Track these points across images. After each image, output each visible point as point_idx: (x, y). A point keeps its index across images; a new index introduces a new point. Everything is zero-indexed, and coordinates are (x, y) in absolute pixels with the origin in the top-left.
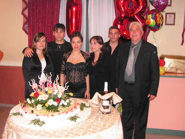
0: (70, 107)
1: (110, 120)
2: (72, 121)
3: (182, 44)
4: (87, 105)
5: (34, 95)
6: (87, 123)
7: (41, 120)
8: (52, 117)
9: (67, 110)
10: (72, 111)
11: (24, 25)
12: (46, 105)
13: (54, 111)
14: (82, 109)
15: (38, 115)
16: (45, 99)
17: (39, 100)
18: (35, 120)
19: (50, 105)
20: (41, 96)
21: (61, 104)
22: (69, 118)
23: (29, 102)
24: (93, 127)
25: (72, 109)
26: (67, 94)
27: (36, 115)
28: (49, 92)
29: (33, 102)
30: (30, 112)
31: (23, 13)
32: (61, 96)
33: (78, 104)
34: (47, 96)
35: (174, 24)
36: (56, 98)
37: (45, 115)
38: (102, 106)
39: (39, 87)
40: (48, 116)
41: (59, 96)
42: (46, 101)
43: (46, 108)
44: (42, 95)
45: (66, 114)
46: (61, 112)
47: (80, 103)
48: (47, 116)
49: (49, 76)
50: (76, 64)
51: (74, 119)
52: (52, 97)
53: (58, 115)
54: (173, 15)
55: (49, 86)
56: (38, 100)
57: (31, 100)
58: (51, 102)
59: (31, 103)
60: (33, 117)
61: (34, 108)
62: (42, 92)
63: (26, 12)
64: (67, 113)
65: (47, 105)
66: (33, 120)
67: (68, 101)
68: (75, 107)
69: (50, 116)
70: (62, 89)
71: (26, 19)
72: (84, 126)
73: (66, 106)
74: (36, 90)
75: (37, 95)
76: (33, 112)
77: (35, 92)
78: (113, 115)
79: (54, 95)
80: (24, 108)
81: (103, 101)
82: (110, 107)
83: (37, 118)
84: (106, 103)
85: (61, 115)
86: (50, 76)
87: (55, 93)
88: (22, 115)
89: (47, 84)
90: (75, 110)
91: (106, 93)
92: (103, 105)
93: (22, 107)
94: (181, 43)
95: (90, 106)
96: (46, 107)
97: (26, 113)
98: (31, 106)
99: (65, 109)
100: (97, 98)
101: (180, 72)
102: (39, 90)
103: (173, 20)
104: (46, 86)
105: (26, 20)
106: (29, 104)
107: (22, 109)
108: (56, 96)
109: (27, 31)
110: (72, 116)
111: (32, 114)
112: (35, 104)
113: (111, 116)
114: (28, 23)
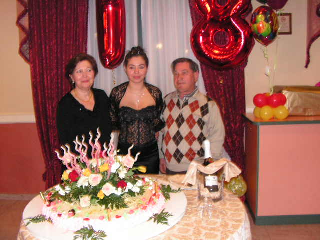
0: (147, 195)
1: (230, 213)
2: (160, 224)
3: (307, 67)
4: (174, 187)
5: (70, 177)
6: (187, 225)
7: (96, 229)
8: (118, 219)
9: (143, 203)
11: (22, 45)
12: (99, 196)
13: (118, 207)
14: (167, 197)
15: (87, 219)
16: (94, 184)
17: (82, 187)
18: (82, 229)
19: (108, 195)
20: (86, 178)
22: (151, 219)
23: (62, 193)
24: (204, 232)
25: (151, 200)
27: (85, 220)
28: (102, 169)
29: (68, 192)
31: (18, 23)
32: (126, 174)
34: (99, 178)
35: (290, 33)
36: (116, 179)
37: (102, 218)
38: (206, 187)
40: (109, 220)
41: (122, 175)
43: (98, 202)
44: (87, 176)
45: (144, 211)
50: (140, 111)
51: (161, 218)
52: (109, 178)
53: (129, 215)
54: (288, 18)
56: (79, 186)
57: (64, 189)
58: (109, 190)
60: (78, 223)
61: (73, 204)
62: (86, 169)
63: (26, 22)
64: (145, 208)
65: (101, 196)
66: (80, 229)
69: (114, 219)
70: (129, 161)
71: (26, 33)
72: (187, 233)
73: (138, 194)
74: (72, 166)
75: (75, 177)
76: (73, 211)
77: (69, 171)
78: (229, 203)
79: (111, 174)
80: (52, 207)
81: (207, 178)
82: (220, 190)
83: (86, 224)
84: (211, 181)
87: (113, 171)
88: (50, 220)
90: (158, 200)
91: (210, 161)
92: (207, 185)
93: (48, 203)
94: (305, 64)
95: (179, 190)
96: (98, 199)
97: (60, 215)
98: (65, 200)
99: (138, 200)
100: (195, 174)
101: (310, 115)
102: (78, 166)
103: (288, 25)
104: (90, 158)
105: (25, 36)
106: (62, 197)
107: (49, 208)
108: (116, 175)
109: (28, 56)
110: (155, 214)
111: (74, 217)
112: (73, 196)
113: (225, 204)
114: (28, 42)
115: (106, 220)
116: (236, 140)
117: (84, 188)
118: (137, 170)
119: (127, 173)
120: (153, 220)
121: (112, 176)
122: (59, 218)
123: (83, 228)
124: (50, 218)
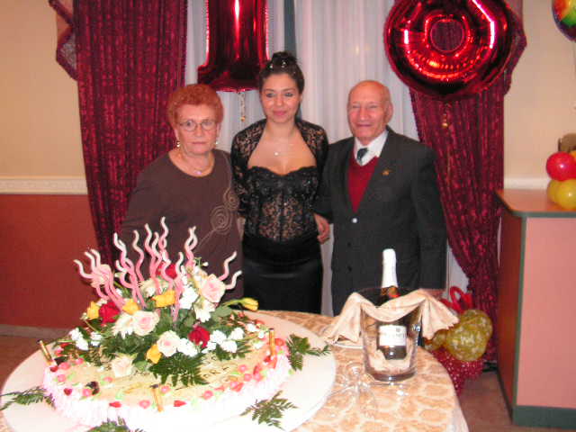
0: (250, 360)
1: (420, 407)
2: (264, 423)
4: (316, 342)
5: (100, 313)
7: (131, 426)
8: (177, 409)
9: (239, 376)
10: (260, 379)
11: (61, 43)
12: (149, 355)
13: (185, 381)
14: (296, 364)
15: (116, 405)
16: (142, 332)
17: (119, 335)
18: (104, 425)
19: (168, 354)
20: (130, 317)
21: (211, 346)
22: (248, 410)
23: (82, 344)
25: (256, 370)
26: (235, 302)
27: (111, 405)
28: (161, 301)
29: (95, 344)
30: (84, 392)
32: (211, 313)
33: (280, 343)
34: (154, 319)
36: (189, 323)
37: (144, 404)
38: (379, 347)
39: (117, 280)
40: (160, 409)
41: (203, 315)
42: (150, 340)
43: (151, 369)
44: (131, 314)
45: (235, 393)
46: (213, 383)
47: (288, 335)
48: (156, 408)
49: (157, 234)
51: (268, 411)
52: (175, 319)
53: (202, 400)
55: (158, 273)
56: (115, 333)
57: (86, 336)
58: (171, 344)
59: (90, 346)
60: (97, 411)
61: (102, 368)
62: (132, 300)
64: (238, 387)
65: (153, 355)
66: (99, 424)
67: (238, 334)
68: (268, 359)
69: (169, 407)
70: (213, 288)
71: (68, 21)
73: (234, 355)
74: (108, 291)
75: (111, 313)
76: (94, 385)
77: (103, 301)
78: (425, 384)
79: (181, 311)
80: (60, 372)
82: (409, 353)
83: (113, 415)
84: (393, 336)
85: (213, 398)
86: (161, 232)
87: (185, 304)
88: (50, 400)
89: (153, 268)
90: (272, 370)
91: (390, 293)
92: (382, 343)
93: (54, 364)
95: (325, 349)
96: (149, 361)
97: (68, 392)
98: (88, 360)
99: (231, 368)
100: (358, 318)
102: (119, 292)
104: (147, 277)
105: (66, 26)
106: (81, 352)
107: (53, 374)
108: (190, 313)
109: (74, 65)
110: (259, 401)
111: (92, 397)
112: (104, 351)
113: (416, 387)
114: (74, 37)
115: (152, 409)
116: (479, 241)
117: (124, 337)
118: (240, 304)
119: (213, 310)
120: (252, 412)
121: (182, 316)
122: (65, 396)
123: (106, 421)
124: (51, 396)
